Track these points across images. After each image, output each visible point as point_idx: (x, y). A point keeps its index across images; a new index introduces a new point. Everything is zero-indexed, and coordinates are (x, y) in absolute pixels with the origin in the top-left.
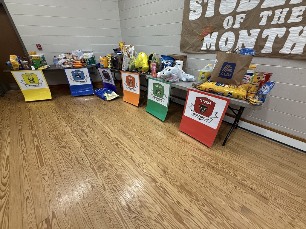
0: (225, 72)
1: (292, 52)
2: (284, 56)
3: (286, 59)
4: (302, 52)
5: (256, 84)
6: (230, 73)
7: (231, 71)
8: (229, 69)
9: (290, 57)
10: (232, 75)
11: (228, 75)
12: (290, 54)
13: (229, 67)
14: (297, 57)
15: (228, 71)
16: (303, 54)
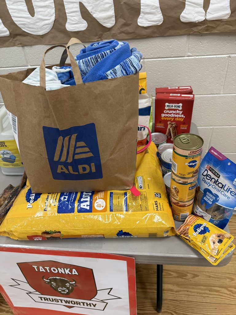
0: (71, 164)
1: (209, 17)
2: (195, 29)
3: (200, 34)
4: (229, 11)
5: (189, 181)
6: (87, 161)
7: (90, 155)
8: (78, 151)
9: (207, 30)
10: (99, 167)
11: (84, 169)
12: (206, 21)
13: (73, 142)
14: (221, 28)
15: (77, 157)
16: (232, 19)
